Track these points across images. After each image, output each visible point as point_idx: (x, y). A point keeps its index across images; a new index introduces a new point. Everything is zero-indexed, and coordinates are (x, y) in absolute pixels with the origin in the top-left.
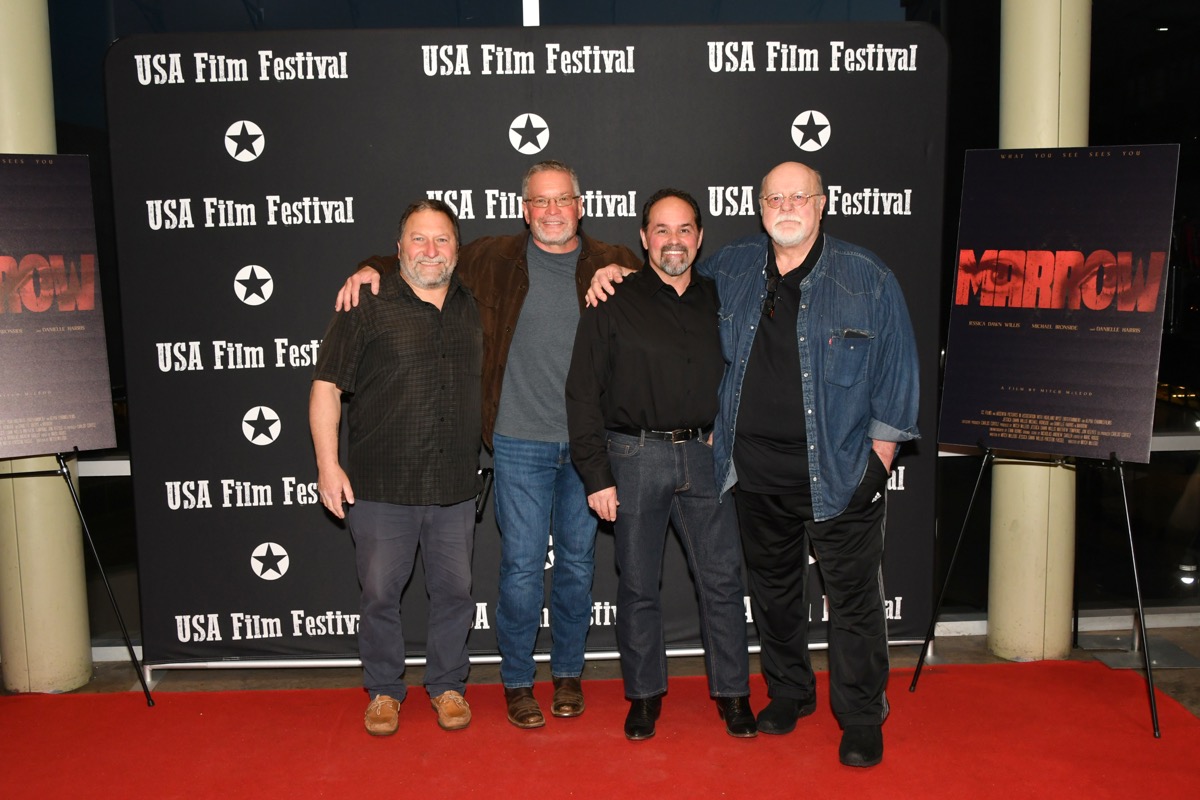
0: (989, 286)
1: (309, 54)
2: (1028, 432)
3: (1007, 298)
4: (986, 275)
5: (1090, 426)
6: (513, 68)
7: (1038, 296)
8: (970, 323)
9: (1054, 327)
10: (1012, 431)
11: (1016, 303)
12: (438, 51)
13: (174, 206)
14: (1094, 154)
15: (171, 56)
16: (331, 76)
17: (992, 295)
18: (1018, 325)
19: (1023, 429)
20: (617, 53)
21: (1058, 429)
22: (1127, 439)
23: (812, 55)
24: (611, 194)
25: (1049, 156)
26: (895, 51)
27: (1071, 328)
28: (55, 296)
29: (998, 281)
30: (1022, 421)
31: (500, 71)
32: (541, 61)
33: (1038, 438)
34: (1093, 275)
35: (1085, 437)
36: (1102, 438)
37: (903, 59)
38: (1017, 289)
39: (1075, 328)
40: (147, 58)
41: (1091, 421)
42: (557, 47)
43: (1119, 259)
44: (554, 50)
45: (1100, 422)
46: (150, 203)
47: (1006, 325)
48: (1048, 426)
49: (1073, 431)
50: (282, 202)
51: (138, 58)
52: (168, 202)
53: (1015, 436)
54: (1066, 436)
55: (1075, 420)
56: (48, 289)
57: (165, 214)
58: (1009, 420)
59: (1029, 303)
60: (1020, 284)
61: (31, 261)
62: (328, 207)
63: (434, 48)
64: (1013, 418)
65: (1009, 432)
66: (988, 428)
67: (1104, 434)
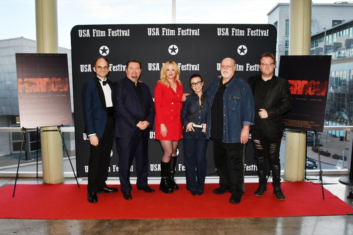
1: (120, 30)
5: (309, 123)
6: (170, 34)
7: (297, 91)
9: (301, 99)
12: (152, 29)
13: (87, 66)
14: (311, 57)
15: (87, 30)
16: (126, 35)
19: (293, 124)
20: (195, 30)
21: (302, 124)
22: (318, 126)
23: (243, 32)
24: (193, 65)
25: (300, 57)
26: (263, 31)
27: (305, 99)
28: (59, 88)
30: (293, 122)
31: (166, 35)
32: (177, 32)
33: (296, 126)
34: (311, 86)
35: (308, 126)
36: (312, 126)
37: (265, 33)
38: (292, 89)
39: (306, 99)
40: (81, 30)
41: (309, 122)
42: (181, 29)
43: (317, 83)
44: (180, 30)
45: (312, 122)
46: (81, 66)
48: (299, 123)
49: (305, 124)
50: (113, 65)
51: (79, 31)
52: (85, 65)
53: (291, 126)
54: (303, 126)
55: (305, 122)
56: (57, 86)
57: (85, 68)
58: (290, 122)
59: (295, 93)
60: (293, 88)
61: (54, 79)
62: (124, 67)
63: (151, 29)
64: (290, 121)
65: (289, 125)
66: (284, 123)
67: (312, 125)
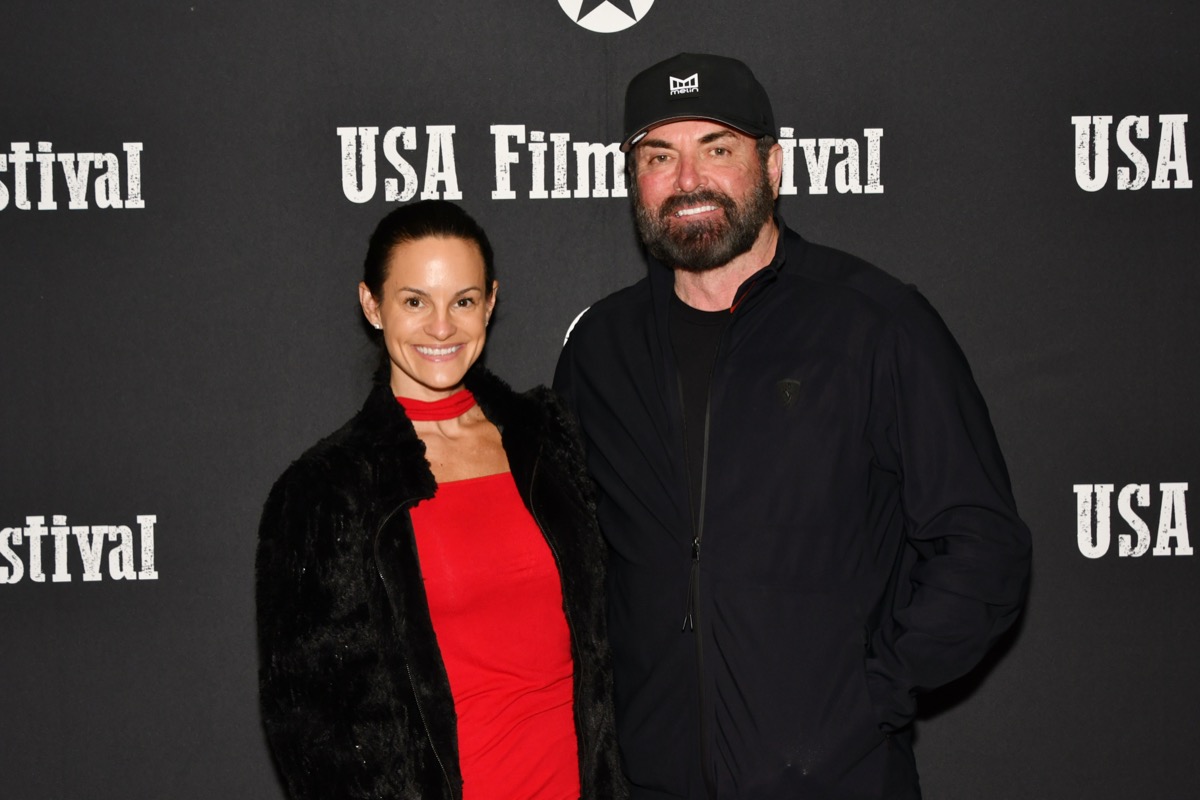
24: (817, 137)
62: (77, 166)
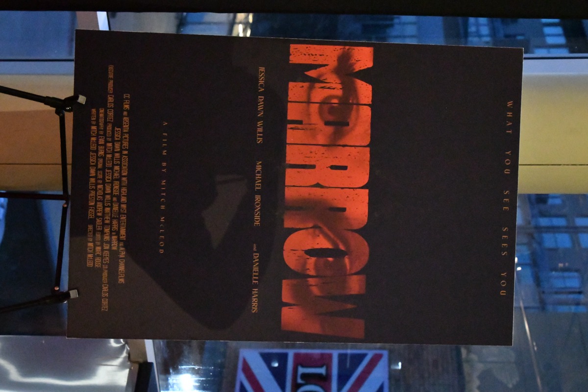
0: (319, 94)
2: (100, 166)
3: (300, 122)
4: (334, 88)
5: (114, 255)
7: (303, 167)
8: (262, 69)
9: (258, 192)
10: (101, 141)
11: (292, 135)
14: (505, 233)
17: (304, 99)
18: (260, 140)
19: (104, 158)
21: (108, 210)
22: (100, 304)
25: (507, 171)
27: (257, 217)
29: (326, 107)
30: (117, 155)
33: (93, 180)
34: (334, 243)
35: (98, 249)
36: (98, 272)
39: (257, 223)
41: (123, 254)
43: (355, 277)
45: (122, 268)
47: (260, 124)
48: (111, 194)
49: (107, 230)
53: (93, 147)
54: (98, 221)
55: (123, 231)
58: (117, 136)
59: (292, 155)
60: (321, 139)
64: (121, 141)
65: (98, 136)
66: (104, 105)
67: (105, 274)
